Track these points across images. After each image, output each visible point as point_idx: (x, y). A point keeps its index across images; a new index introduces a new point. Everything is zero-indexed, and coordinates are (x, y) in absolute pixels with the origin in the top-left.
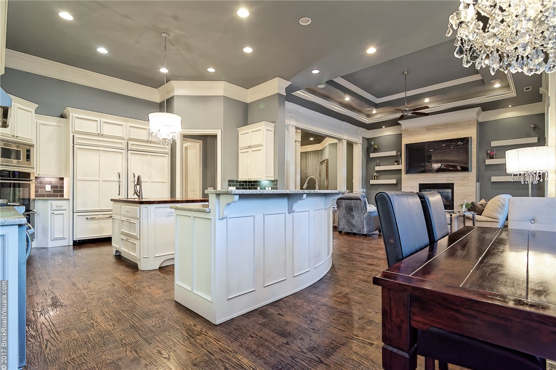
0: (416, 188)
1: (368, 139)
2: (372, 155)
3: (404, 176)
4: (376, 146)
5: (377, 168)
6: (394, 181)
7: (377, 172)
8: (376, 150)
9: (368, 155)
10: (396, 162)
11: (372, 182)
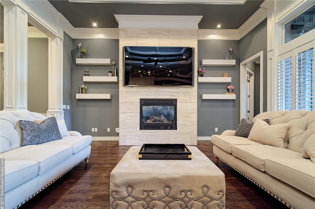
0: (136, 104)
1: (74, 41)
2: (79, 61)
3: (122, 88)
4: (84, 50)
5: (86, 79)
6: (107, 96)
7: (86, 83)
8: (84, 55)
9: (74, 61)
10: (110, 72)
11: (79, 96)
